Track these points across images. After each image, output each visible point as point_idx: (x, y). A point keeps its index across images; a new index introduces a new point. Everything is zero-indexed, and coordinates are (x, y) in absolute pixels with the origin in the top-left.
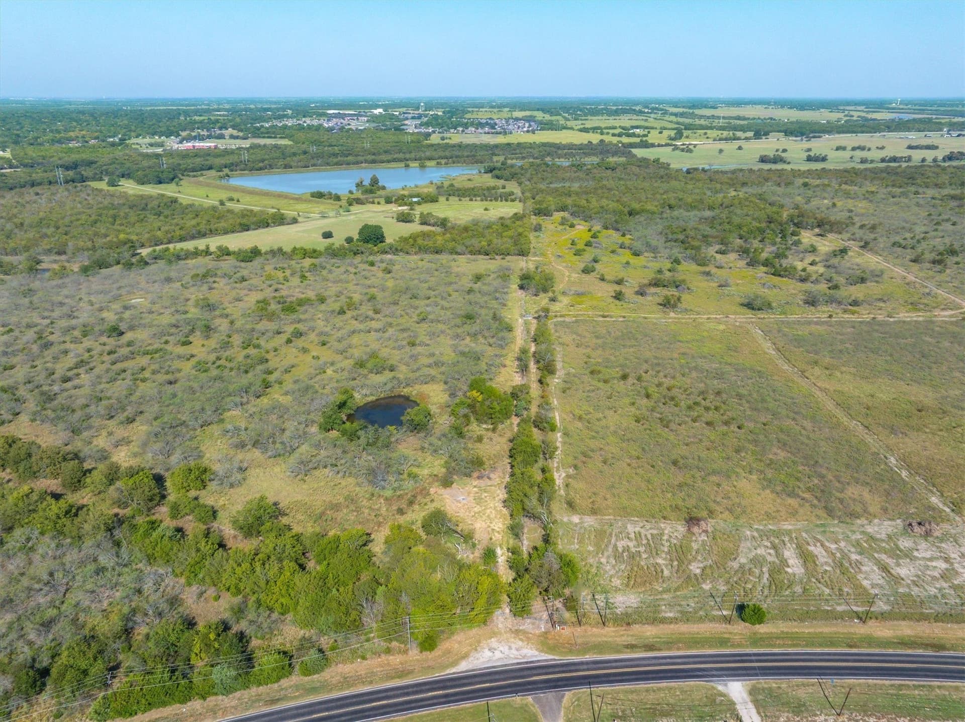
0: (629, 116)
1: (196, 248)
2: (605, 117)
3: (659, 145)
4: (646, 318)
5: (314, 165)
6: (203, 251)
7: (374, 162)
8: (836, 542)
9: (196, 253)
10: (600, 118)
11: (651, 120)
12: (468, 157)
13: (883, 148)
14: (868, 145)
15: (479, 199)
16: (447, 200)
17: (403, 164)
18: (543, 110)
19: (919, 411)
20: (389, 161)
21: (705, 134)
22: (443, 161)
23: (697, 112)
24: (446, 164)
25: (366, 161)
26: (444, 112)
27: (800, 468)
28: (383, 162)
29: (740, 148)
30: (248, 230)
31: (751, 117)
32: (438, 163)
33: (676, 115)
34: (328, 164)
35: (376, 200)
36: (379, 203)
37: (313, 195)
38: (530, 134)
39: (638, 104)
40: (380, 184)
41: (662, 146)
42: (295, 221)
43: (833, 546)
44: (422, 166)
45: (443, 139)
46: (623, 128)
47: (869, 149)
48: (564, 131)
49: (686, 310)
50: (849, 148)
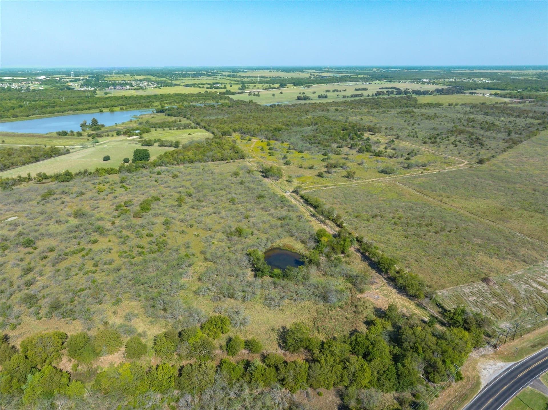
0: (205, 78)
1: (19, 177)
2: (191, 78)
3: (239, 93)
4: (345, 185)
5: (33, 114)
6: (26, 178)
7: (77, 110)
8: (544, 275)
9: (20, 180)
10: (188, 78)
11: (218, 79)
12: (136, 104)
13: (345, 90)
14: (339, 90)
15: (175, 128)
16: (156, 130)
17: (98, 110)
18: (152, 75)
19: (502, 210)
20: (86, 109)
21: (255, 86)
22: (124, 107)
23: (239, 74)
24: (126, 109)
25: (71, 110)
26: (89, 77)
27: (492, 245)
28: (82, 110)
29: (281, 93)
30: (38, 161)
31: (268, 76)
32: (121, 109)
33: (229, 76)
34: (44, 113)
35: (110, 135)
36: (113, 136)
37: (59, 134)
38: (158, 89)
39: (201, 71)
40: (99, 124)
41: (240, 93)
42: (68, 152)
43: (545, 277)
44: (112, 111)
45: (106, 94)
46: (209, 84)
47: (340, 91)
48: (176, 87)
49: (359, 179)
50: (331, 91)
